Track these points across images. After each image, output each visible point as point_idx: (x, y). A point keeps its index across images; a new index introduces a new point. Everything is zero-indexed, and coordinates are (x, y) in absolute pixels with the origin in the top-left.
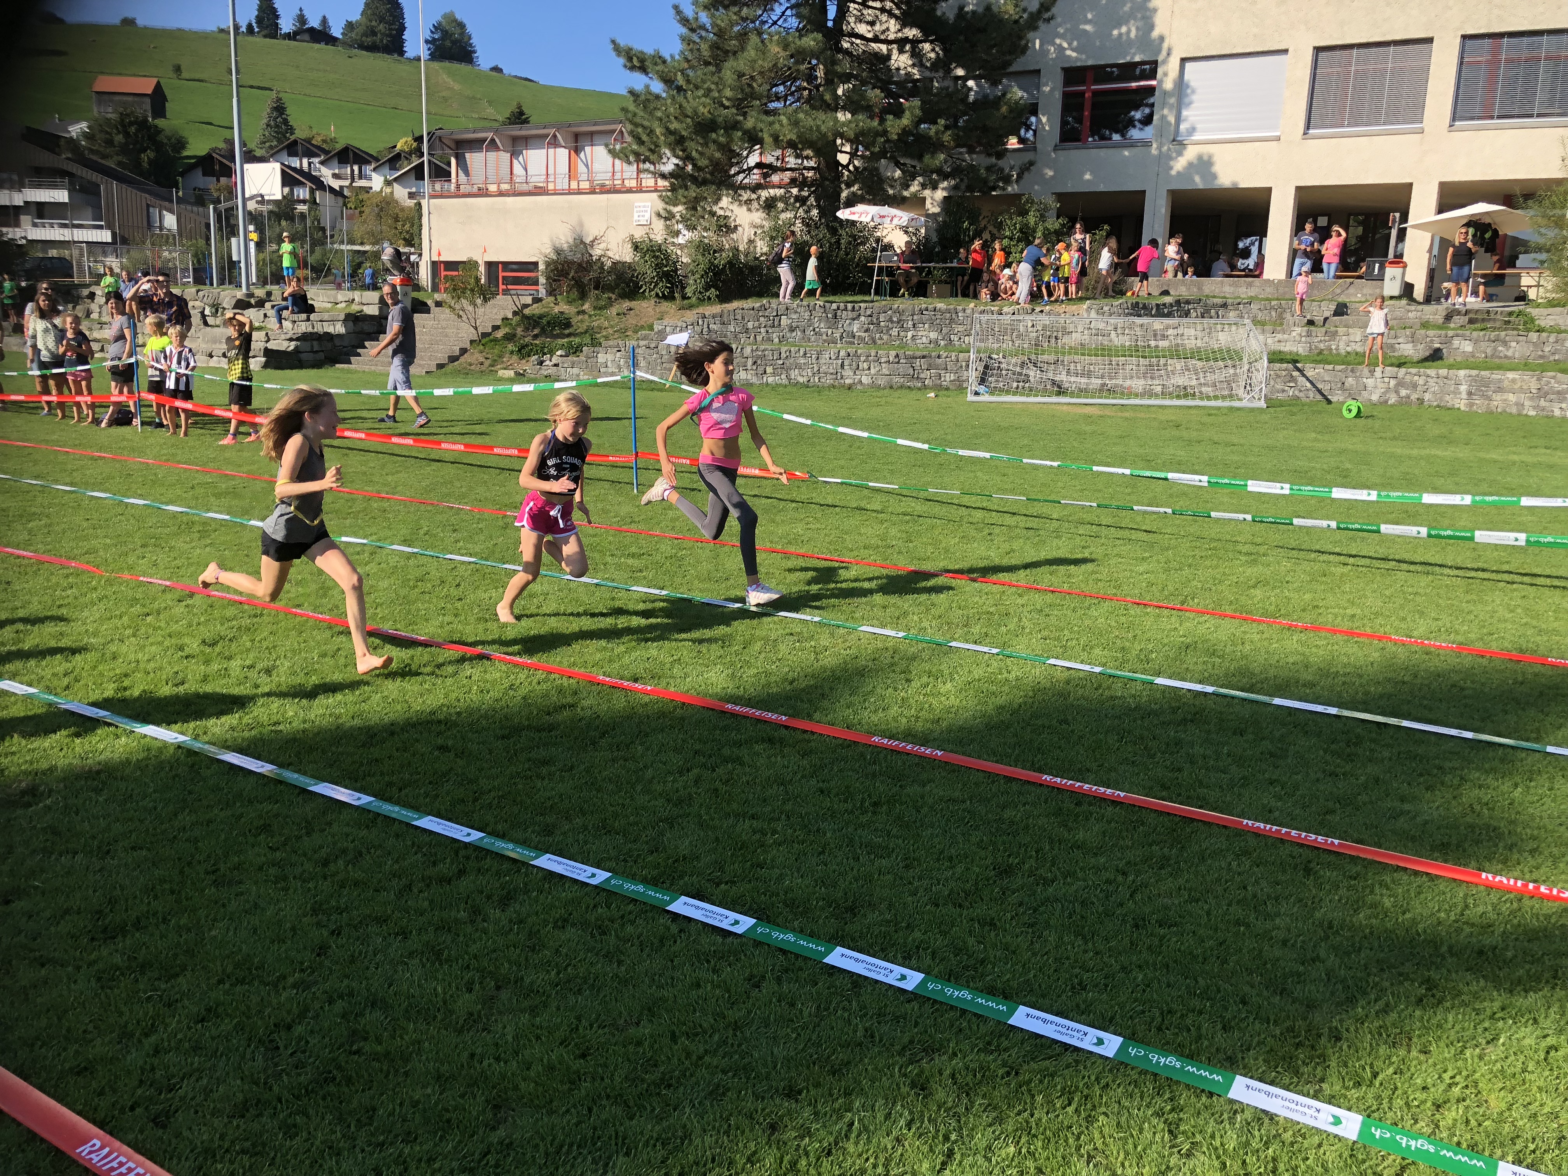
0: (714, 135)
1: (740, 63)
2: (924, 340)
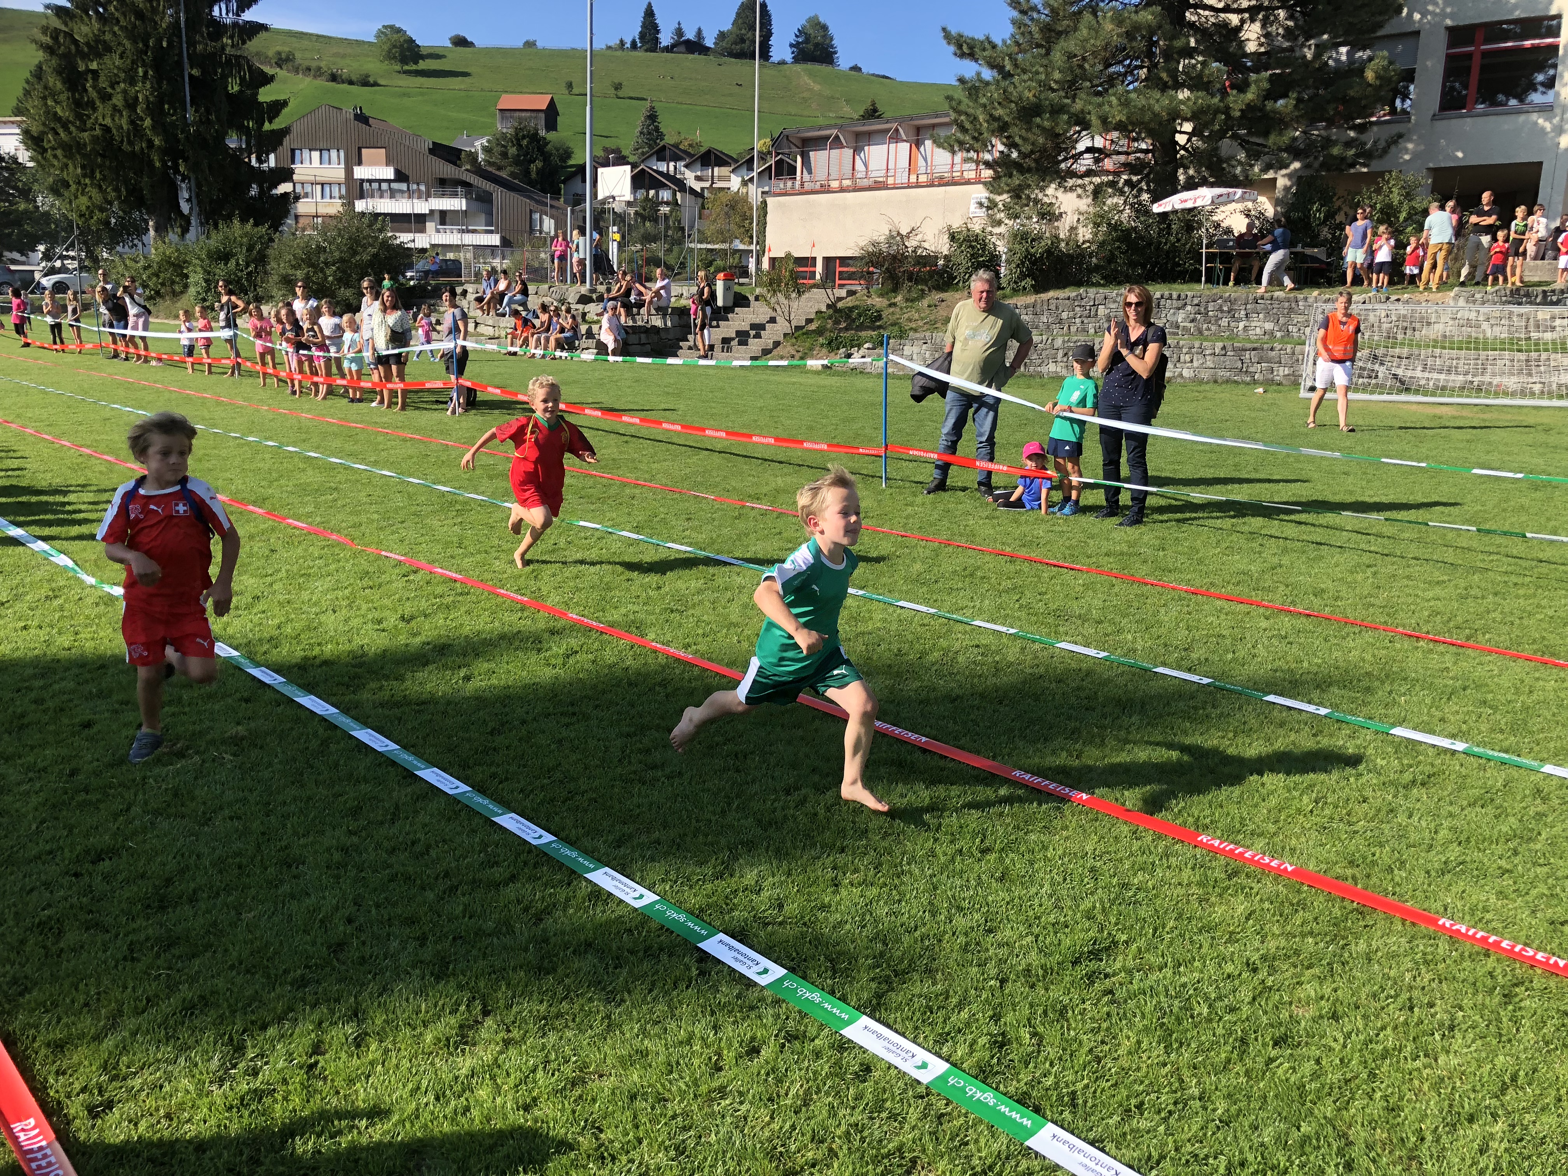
0: (1038, 120)
1: (1070, 44)
2: (1258, 330)
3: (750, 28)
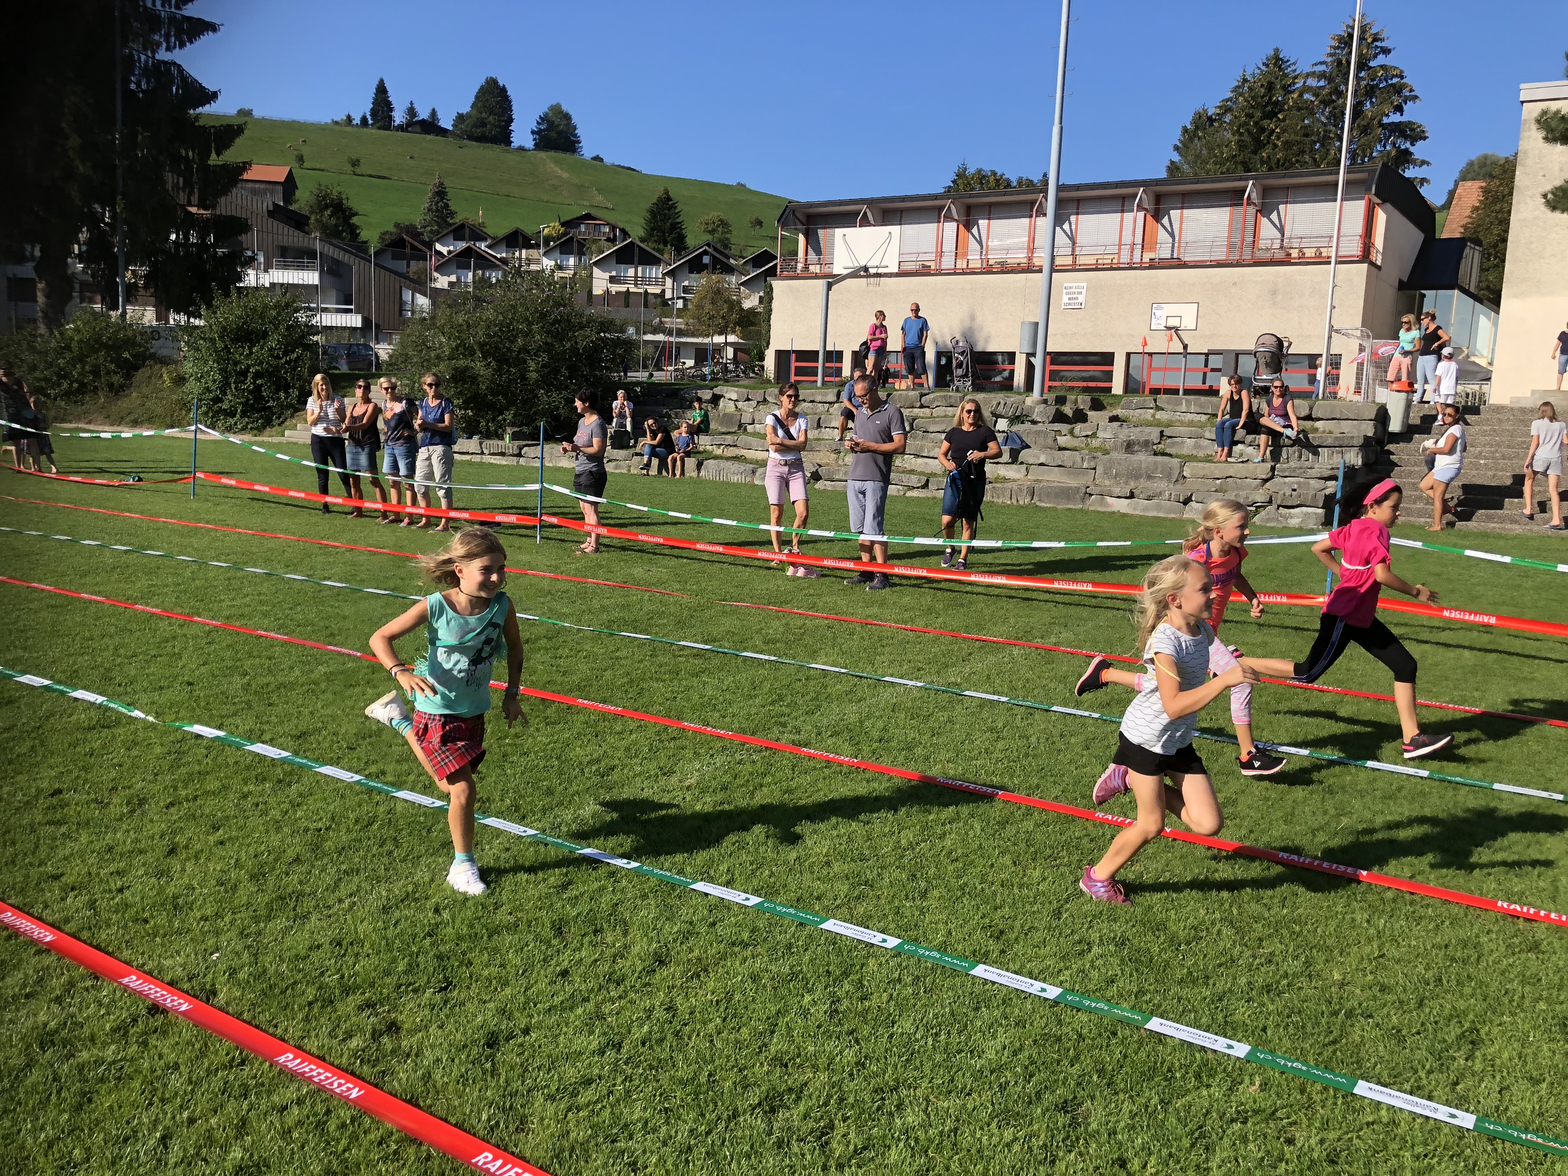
3: (491, 112)
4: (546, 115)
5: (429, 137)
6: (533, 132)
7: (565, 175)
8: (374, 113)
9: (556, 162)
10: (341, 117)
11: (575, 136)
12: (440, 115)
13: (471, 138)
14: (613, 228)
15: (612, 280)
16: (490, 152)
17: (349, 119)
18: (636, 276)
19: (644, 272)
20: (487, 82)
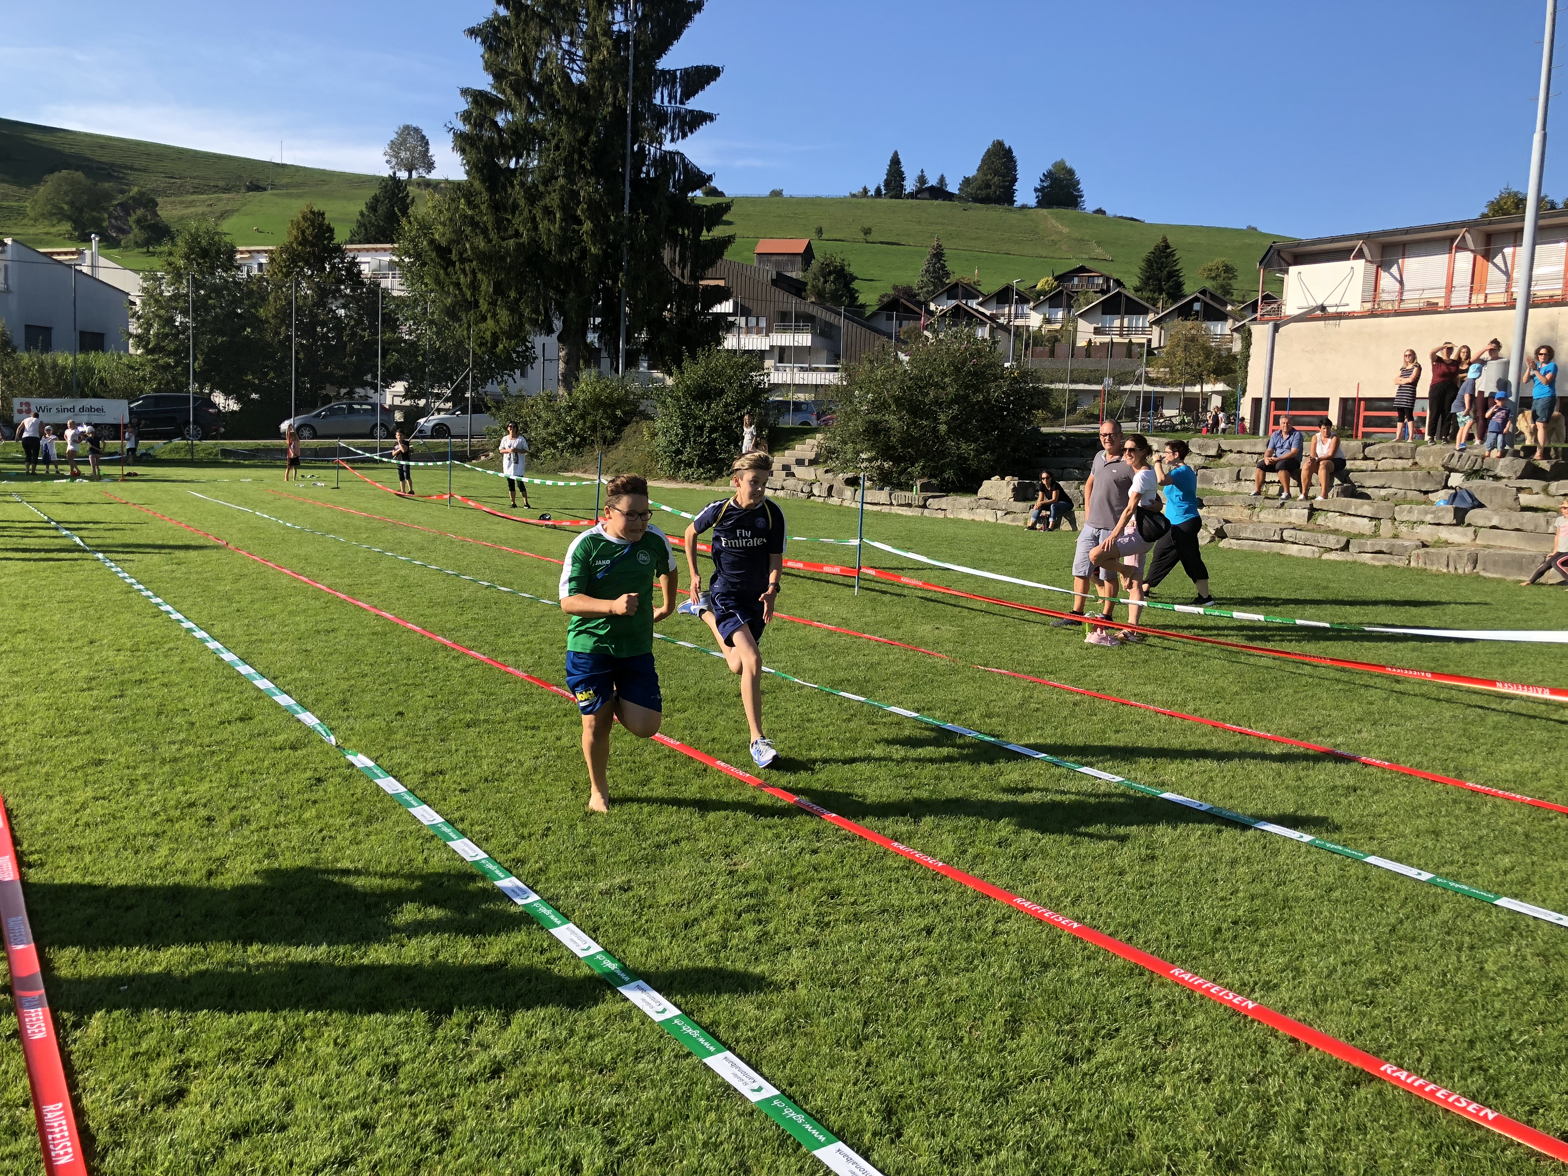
3: (996, 173)
4: (1050, 172)
5: (936, 202)
6: (1036, 190)
7: (1066, 230)
8: (887, 183)
9: (1058, 218)
10: (857, 190)
11: (1078, 190)
12: (948, 180)
13: (976, 200)
14: (1107, 280)
15: (1097, 331)
16: (993, 213)
17: (865, 190)
18: (1122, 327)
19: (1130, 322)
20: (994, 145)
